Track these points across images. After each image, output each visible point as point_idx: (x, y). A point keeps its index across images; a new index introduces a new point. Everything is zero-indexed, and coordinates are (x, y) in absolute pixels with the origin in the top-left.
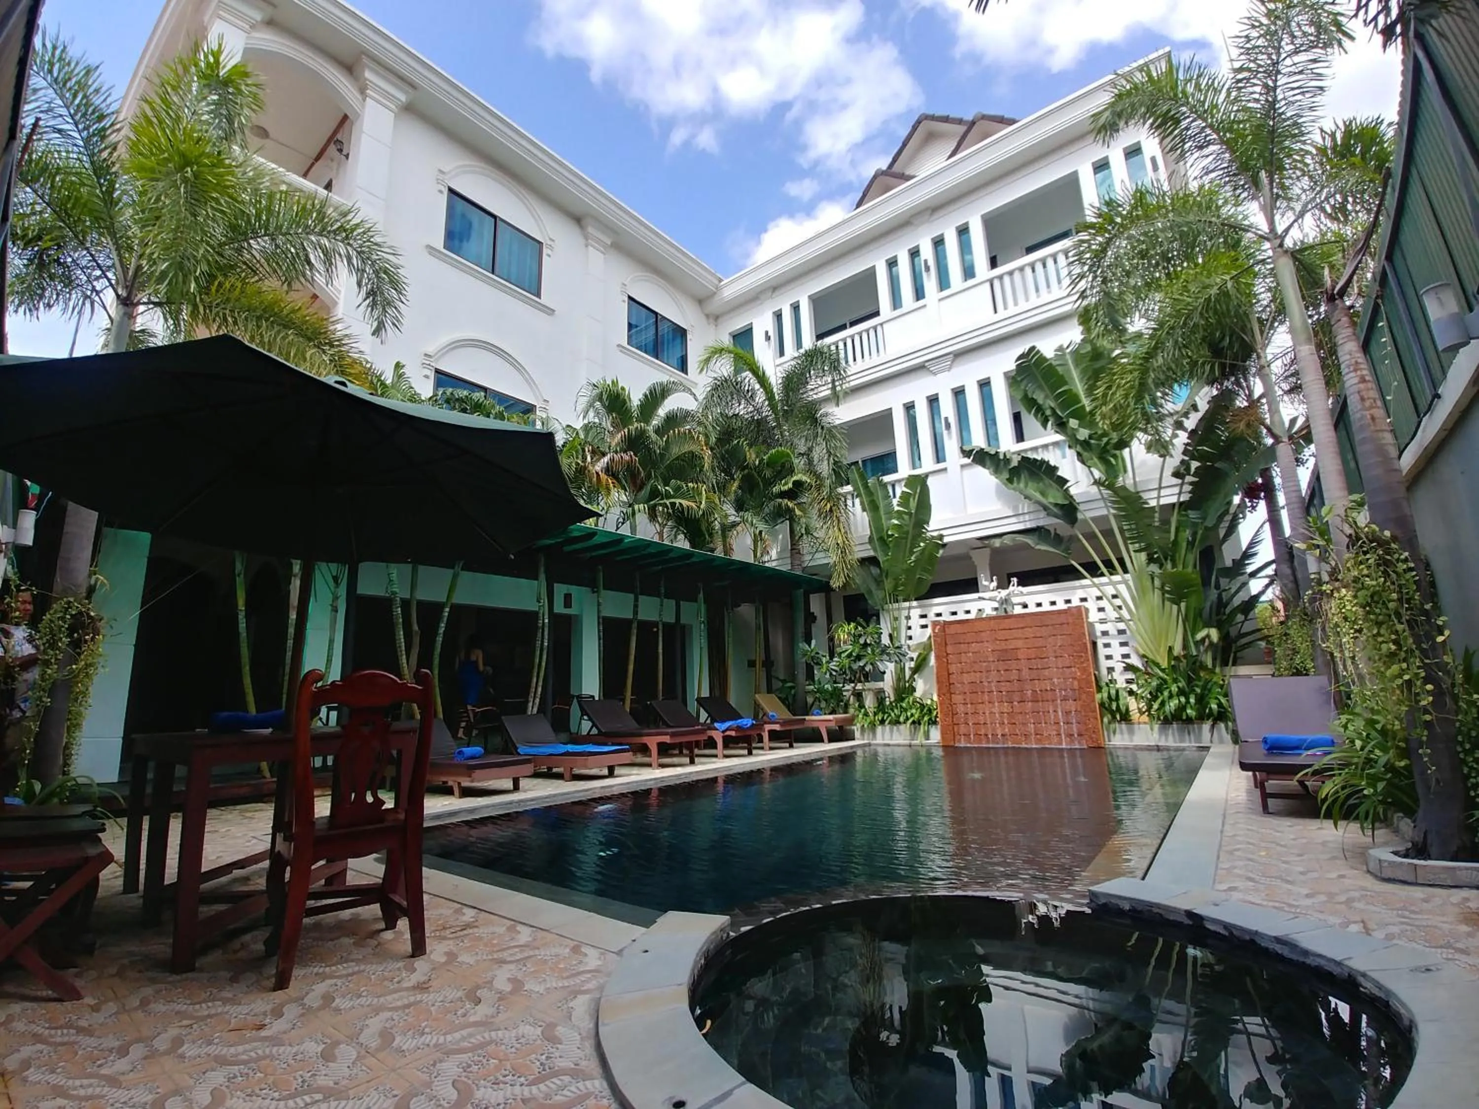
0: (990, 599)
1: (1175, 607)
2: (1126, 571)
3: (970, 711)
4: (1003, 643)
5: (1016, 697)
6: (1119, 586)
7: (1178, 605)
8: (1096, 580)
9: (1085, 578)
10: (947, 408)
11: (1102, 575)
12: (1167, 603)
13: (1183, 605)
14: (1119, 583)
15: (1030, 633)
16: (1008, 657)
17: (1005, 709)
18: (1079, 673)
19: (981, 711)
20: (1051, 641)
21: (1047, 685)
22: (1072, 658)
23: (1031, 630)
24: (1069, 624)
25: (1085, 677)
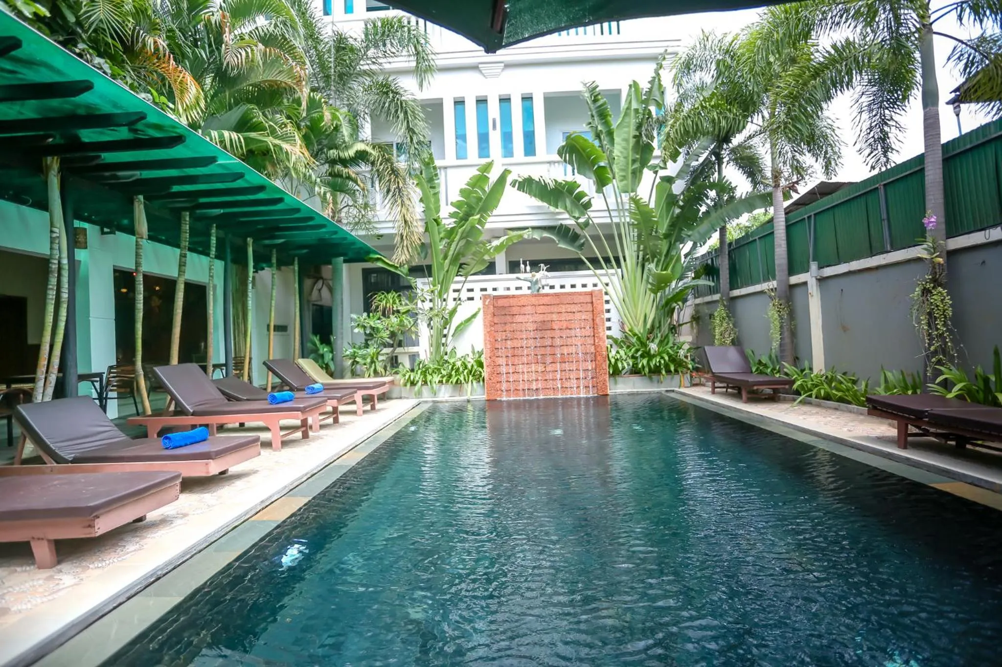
0: (524, 280)
1: (652, 295)
2: (619, 266)
3: (511, 371)
4: (542, 316)
5: (549, 359)
6: (613, 277)
7: (656, 293)
8: (599, 272)
9: (589, 269)
10: (494, 110)
11: (602, 268)
12: (648, 292)
13: (659, 294)
14: (613, 274)
15: (563, 309)
16: (544, 327)
17: (540, 368)
18: (596, 341)
19: (521, 371)
20: (578, 316)
21: (573, 350)
22: (592, 329)
23: (563, 306)
24: (592, 303)
25: (601, 343)
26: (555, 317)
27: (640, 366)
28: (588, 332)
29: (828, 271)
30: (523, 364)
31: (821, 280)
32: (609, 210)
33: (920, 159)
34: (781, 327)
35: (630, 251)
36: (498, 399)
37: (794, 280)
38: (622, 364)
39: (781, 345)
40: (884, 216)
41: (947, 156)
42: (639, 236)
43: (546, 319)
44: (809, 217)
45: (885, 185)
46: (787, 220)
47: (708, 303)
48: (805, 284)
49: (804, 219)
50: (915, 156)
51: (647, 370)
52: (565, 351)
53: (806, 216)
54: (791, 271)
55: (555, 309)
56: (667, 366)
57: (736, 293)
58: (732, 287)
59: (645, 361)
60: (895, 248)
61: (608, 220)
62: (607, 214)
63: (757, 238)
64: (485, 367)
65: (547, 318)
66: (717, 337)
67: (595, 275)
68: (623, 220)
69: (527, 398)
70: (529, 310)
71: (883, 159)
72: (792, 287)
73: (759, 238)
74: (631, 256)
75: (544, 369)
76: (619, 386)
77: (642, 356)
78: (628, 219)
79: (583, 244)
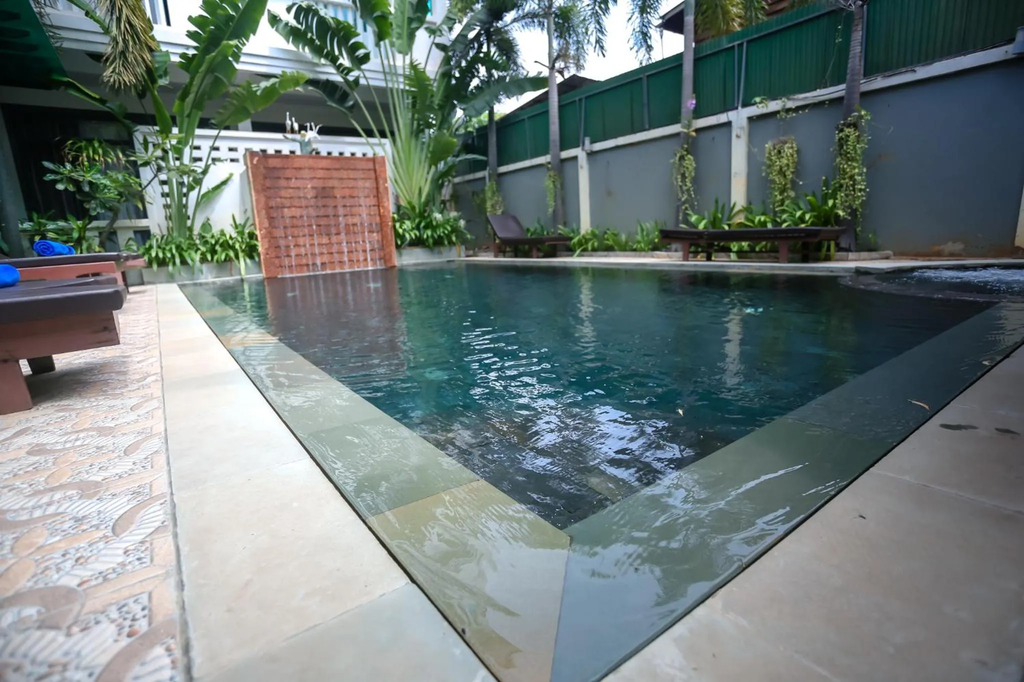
0: (293, 140)
3: (291, 244)
4: (321, 181)
5: (333, 230)
7: (430, 166)
11: (375, 138)
15: (344, 174)
16: (324, 194)
17: (325, 240)
18: (382, 211)
19: (302, 243)
20: (360, 183)
21: (356, 220)
22: (376, 198)
23: (345, 172)
24: (375, 171)
25: (386, 214)
26: (335, 183)
27: (425, 236)
28: (373, 201)
29: (598, 146)
30: (304, 236)
31: (591, 154)
32: (384, 72)
33: (679, 57)
34: (555, 196)
35: (403, 119)
36: (279, 276)
37: (565, 154)
38: (410, 234)
39: (554, 211)
40: (645, 101)
41: (697, 56)
42: (414, 105)
43: (326, 185)
44: (580, 100)
45: (648, 76)
46: (559, 101)
47: (469, 181)
48: (575, 158)
49: (575, 101)
50: (675, 54)
51: (431, 241)
52: (351, 220)
53: (577, 99)
54: (563, 147)
55: (335, 174)
56: (448, 236)
57: (503, 169)
58: (500, 164)
59: (429, 232)
60: (652, 127)
61: (383, 84)
62: (381, 76)
63: (525, 117)
64: (259, 238)
65: (330, 183)
66: (489, 210)
67: (368, 144)
68: (396, 86)
69: (312, 274)
70: (306, 173)
71: (647, 56)
72: (563, 161)
73: (529, 118)
74: (405, 125)
75: (328, 242)
76: (404, 258)
77: (426, 227)
78: (402, 86)
79: (352, 107)
